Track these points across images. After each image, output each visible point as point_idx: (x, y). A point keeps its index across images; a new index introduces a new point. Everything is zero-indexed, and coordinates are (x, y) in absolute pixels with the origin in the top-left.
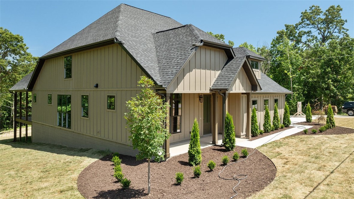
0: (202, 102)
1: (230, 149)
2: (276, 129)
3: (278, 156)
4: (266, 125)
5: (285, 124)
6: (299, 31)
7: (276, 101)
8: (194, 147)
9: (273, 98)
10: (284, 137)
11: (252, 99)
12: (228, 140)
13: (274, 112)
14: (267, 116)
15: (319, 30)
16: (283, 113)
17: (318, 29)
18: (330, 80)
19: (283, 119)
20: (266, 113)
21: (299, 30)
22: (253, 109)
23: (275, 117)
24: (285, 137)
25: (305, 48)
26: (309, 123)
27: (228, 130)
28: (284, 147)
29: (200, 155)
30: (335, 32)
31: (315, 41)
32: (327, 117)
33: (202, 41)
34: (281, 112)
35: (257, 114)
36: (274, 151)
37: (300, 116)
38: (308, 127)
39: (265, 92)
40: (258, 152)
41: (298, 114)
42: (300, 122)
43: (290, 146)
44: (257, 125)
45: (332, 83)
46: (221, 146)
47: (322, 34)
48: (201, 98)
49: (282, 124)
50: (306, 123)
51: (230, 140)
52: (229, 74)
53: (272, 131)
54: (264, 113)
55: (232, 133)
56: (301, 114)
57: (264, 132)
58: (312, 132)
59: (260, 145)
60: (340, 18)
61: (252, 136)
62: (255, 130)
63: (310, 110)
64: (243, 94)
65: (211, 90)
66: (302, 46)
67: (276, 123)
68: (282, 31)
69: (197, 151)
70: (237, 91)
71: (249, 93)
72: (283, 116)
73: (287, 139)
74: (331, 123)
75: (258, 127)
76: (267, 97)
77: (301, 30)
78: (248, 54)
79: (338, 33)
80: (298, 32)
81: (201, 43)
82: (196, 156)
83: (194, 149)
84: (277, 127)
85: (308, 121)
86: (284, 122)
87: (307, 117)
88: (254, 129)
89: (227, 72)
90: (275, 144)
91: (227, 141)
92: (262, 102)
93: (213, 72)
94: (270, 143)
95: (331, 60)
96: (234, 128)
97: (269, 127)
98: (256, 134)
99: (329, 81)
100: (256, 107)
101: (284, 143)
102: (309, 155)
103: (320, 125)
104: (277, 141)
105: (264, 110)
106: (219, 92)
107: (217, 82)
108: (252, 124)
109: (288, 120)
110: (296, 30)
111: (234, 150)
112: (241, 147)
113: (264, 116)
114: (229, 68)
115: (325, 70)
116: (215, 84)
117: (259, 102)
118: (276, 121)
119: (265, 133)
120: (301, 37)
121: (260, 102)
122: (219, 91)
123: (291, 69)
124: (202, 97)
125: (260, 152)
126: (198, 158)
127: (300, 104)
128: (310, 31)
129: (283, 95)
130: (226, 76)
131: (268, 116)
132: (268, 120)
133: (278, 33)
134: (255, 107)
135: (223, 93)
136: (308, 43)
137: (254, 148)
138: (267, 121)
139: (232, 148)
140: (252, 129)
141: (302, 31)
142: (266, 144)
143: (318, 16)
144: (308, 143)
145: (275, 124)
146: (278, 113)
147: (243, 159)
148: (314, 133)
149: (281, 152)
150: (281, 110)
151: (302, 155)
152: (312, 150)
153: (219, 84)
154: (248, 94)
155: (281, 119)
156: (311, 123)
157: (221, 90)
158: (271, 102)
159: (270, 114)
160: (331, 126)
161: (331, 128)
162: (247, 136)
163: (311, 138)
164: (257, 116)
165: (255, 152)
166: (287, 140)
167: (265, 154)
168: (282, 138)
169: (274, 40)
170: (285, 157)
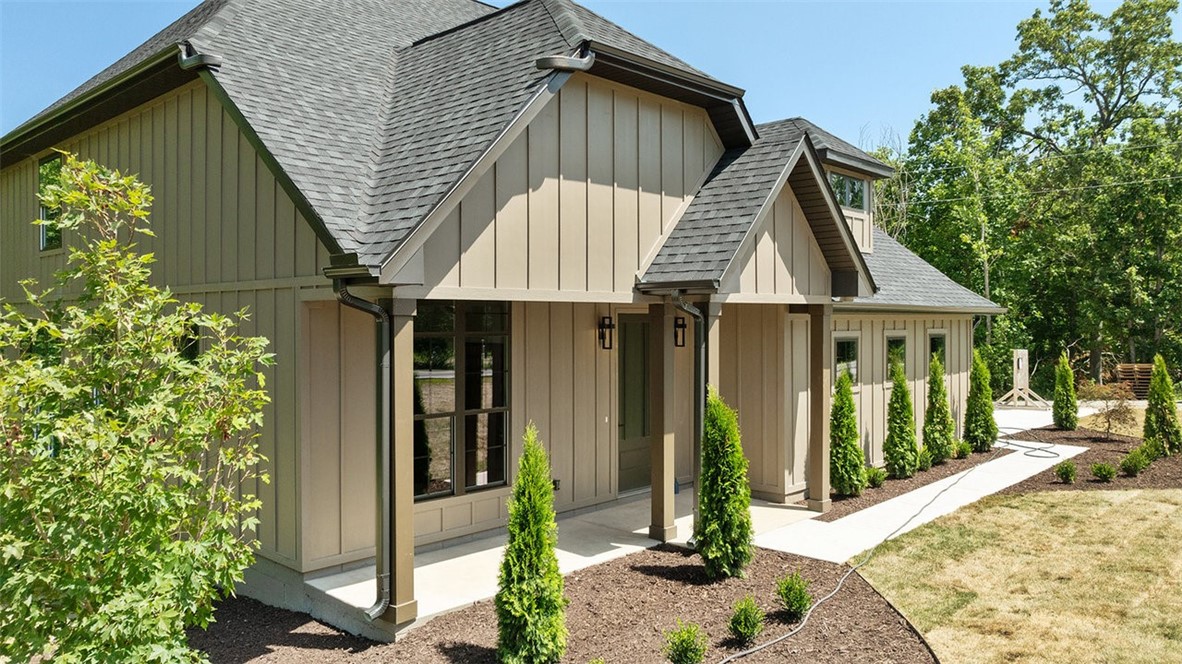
0: (610, 348)
1: (726, 569)
2: (938, 460)
3: (960, 612)
4: (896, 446)
5: (975, 438)
6: (1015, 91)
7: (936, 344)
8: (521, 579)
9: (925, 330)
10: (974, 499)
11: (835, 335)
12: (714, 526)
13: (927, 390)
14: (899, 408)
15: (1087, 87)
16: (965, 395)
17: (1086, 83)
18: (1133, 269)
19: (963, 419)
20: (895, 393)
21: (1012, 85)
22: (841, 379)
23: (934, 412)
24: (979, 502)
25: (1037, 153)
26: (1066, 434)
27: (714, 481)
28: (980, 552)
29: (560, 619)
30: (1150, 92)
31: (1071, 129)
32: (1149, 411)
33: (585, 47)
34: (957, 387)
35: (855, 399)
36: (938, 577)
37: (1022, 403)
38: (1067, 452)
39: (892, 302)
40: (858, 587)
41: (1015, 397)
42: (1028, 427)
43: (1010, 546)
44: (858, 447)
45: (1140, 278)
46: (686, 551)
47: (1098, 101)
48: (607, 332)
49: (961, 440)
50: (1057, 434)
51: (726, 528)
52: (724, 214)
53: (921, 469)
54: (889, 394)
55: (736, 492)
56: (1026, 397)
57: (887, 478)
58: (1095, 475)
59: (872, 544)
60: (1169, 35)
61: (835, 498)
62: (847, 472)
63: (1071, 382)
64: (794, 308)
65: (640, 290)
66: (1025, 147)
67: (937, 435)
68: (952, 92)
69: (540, 601)
70: (766, 297)
71: (822, 306)
72: (966, 406)
73: (988, 510)
74: (1166, 435)
75: (863, 458)
76: (900, 325)
77: (1021, 85)
78: (820, 142)
79: (1161, 96)
80: (1009, 93)
81: (582, 56)
82: (535, 624)
83: (521, 591)
84: (940, 452)
85: (1063, 426)
86: (968, 431)
87: (1057, 407)
88: (842, 467)
89: (717, 206)
90: (936, 540)
91: (713, 532)
92: (880, 349)
93: (649, 199)
94: (916, 533)
95: (1134, 192)
96: (744, 470)
97: (910, 457)
98: (851, 487)
99: (1128, 271)
100: (853, 371)
101: (981, 533)
102: (1123, 614)
103: (1112, 441)
104: (944, 519)
105: (888, 379)
106: (677, 299)
107: (668, 251)
108: (835, 444)
109: (986, 421)
110: (1003, 87)
111: (743, 573)
112: (778, 554)
113: (887, 407)
114: (728, 190)
115: (1114, 230)
116: (662, 260)
117: (864, 350)
118: (939, 427)
119: (892, 483)
120: (1022, 112)
121: (871, 349)
122: (675, 293)
123: (986, 230)
124: (611, 326)
125: (870, 581)
126: (544, 635)
127: (1021, 355)
128: (1056, 89)
129: (963, 318)
130: (712, 223)
131: (905, 407)
132: (905, 423)
133: (935, 98)
134: (849, 369)
135: (695, 305)
136: (1045, 134)
137: (841, 560)
138: (902, 430)
139: (735, 566)
140: (833, 463)
141: (1023, 92)
142: (895, 541)
143: (1084, 35)
144: (1089, 532)
145: (934, 440)
146: (945, 395)
147: (782, 632)
148: (1102, 479)
149: (970, 584)
150: (955, 377)
151: (1082, 612)
152: (1129, 582)
153: (679, 259)
154: (815, 311)
155: (955, 415)
156: (1073, 435)
157: (683, 288)
158: (916, 347)
159: (911, 399)
160: (1167, 446)
161: (1166, 455)
162: (811, 499)
163: (1096, 504)
164: (857, 407)
165: (843, 585)
166: (988, 515)
167: (891, 597)
168: (967, 503)
169: (919, 125)
170: (998, 617)
